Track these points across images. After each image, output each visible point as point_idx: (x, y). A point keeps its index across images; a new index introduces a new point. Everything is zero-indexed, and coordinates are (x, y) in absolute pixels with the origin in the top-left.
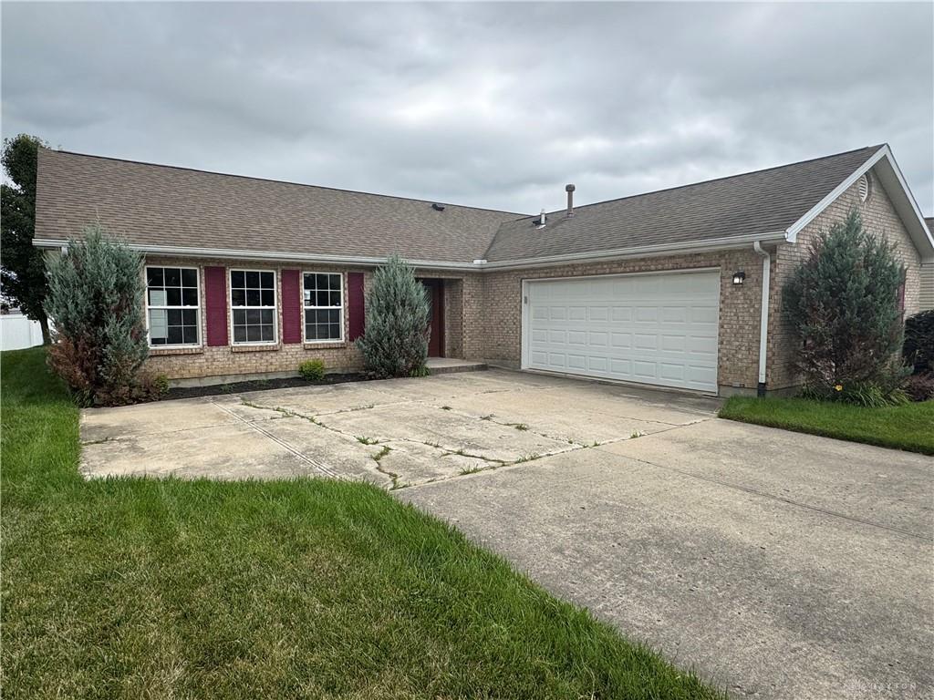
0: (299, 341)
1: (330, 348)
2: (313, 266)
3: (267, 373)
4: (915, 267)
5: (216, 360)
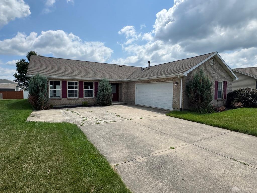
0: (83, 97)
1: (90, 99)
2: (86, 80)
3: (75, 104)
4: (230, 81)
5: (64, 101)
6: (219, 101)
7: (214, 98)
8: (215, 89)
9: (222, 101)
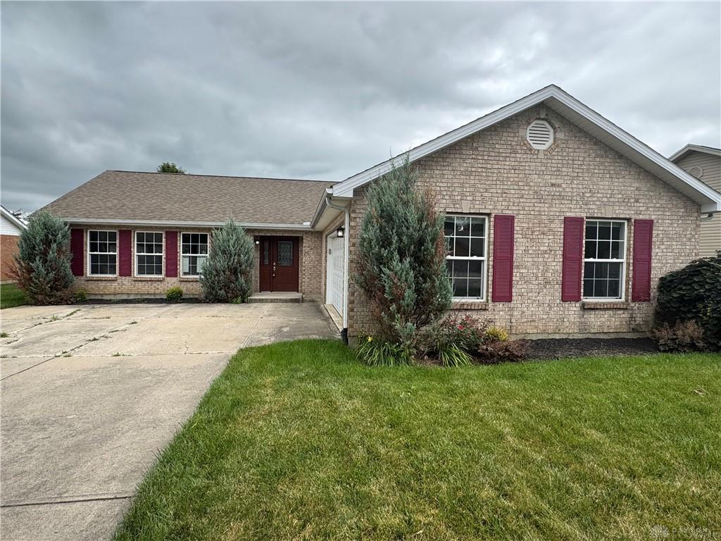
0: (176, 275)
1: (197, 281)
2: (188, 229)
3: (155, 294)
4: (681, 216)
5: (124, 285)
6: (594, 308)
7: (558, 294)
8: (564, 255)
9: (621, 312)
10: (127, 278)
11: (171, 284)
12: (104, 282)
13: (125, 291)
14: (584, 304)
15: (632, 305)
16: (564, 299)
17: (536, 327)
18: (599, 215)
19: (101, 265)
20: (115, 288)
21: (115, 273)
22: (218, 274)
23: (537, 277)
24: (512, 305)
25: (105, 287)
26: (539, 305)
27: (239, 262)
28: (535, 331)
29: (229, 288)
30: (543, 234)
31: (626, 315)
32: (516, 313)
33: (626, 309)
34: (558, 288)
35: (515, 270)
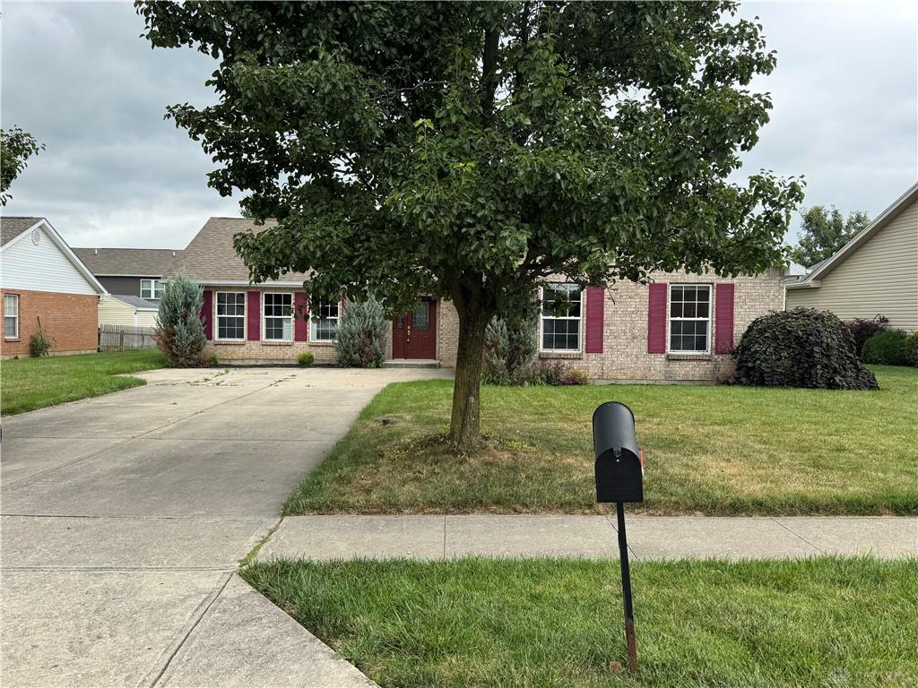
0: (305, 339)
1: (327, 346)
3: (283, 360)
4: (764, 280)
5: (251, 349)
6: (678, 359)
7: (645, 348)
8: (649, 316)
9: (705, 363)
10: (256, 342)
11: (301, 349)
12: (233, 347)
13: (253, 356)
14: (668, 356)
15: (716, 357)
16: (651, 351)
17: (625, 374)
18: (682, 281)
19: (230, 329)
20: (243, 354)
21: (242, 337)
22: (353, 337)
23: (625, 333)
24: (603, 355)
25: (233, 353)
26: (627, 356)
27: (374, 325)
28: (624, 377)
29: (363, 352)
30: (630, 297)
31: (710, 366)
32: (607, 362)
33: (709, 360)
34: (645, 342)
35: (605, 328)
